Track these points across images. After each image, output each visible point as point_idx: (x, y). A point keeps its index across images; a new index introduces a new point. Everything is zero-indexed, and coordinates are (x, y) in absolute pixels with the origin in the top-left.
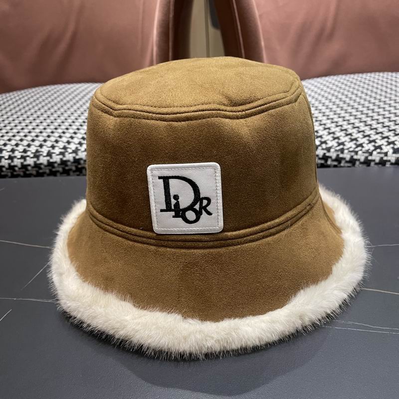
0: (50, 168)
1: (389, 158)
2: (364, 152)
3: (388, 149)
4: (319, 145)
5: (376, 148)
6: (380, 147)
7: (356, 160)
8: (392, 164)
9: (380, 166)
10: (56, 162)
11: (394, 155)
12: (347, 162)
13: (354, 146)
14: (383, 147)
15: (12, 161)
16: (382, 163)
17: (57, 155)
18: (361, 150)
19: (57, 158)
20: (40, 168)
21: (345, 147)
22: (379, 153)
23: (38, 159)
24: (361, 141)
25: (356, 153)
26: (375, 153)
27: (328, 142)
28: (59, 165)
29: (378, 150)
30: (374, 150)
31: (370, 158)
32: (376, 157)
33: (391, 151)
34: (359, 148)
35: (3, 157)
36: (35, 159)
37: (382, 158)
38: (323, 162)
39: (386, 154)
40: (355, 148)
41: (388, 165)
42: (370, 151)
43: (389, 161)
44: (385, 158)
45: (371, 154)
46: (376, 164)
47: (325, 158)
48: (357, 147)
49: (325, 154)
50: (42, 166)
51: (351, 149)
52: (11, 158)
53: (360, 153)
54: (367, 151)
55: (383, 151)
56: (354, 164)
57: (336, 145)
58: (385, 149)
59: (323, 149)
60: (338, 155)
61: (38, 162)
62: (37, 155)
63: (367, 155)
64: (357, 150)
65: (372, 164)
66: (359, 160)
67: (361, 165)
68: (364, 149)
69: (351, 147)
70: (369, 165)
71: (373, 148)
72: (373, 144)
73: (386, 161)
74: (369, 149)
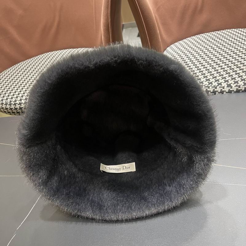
1: (225, 90)
2: (212, 87)
3: (225, 85)
6: (220, 84)
7: (209, 91)
8: (226, 93)
11: (228, 88)
13: (208, 84)
14: (222, 84)
16: (222, 92)
18: (211, 86)
21: (203, 85)
22: (220, 87)
24: (211, 80)
25: (209, 87)
26: (218, 87)
29: (220, 86)
30: (217, 86)
31: (216, 90)
32: (219, 89)
33: (226, 86)
34: (211, 85)
37: (222, 90)
39: (224, 88)
40: (208, 85)
41: (225, 93)
42: (216, 86)
43: (225, 91)
44: (223, 90)
45: (216, 88)
48: (209, 84)
51: (206, 86)
53: (211, 87)
54: (214, 87)
55: (222, 86)
58: (223, 85)
63: (214, 88)
64: (209, 86)
65: (217, 93)
66: (210, 91)
67: (211, 94)
68: (213, 85)
69: (206, 85)
70: (215, 94)
71: (217, 85)
72: (217, 82)
73: (224, 91)
74: (215, 85)
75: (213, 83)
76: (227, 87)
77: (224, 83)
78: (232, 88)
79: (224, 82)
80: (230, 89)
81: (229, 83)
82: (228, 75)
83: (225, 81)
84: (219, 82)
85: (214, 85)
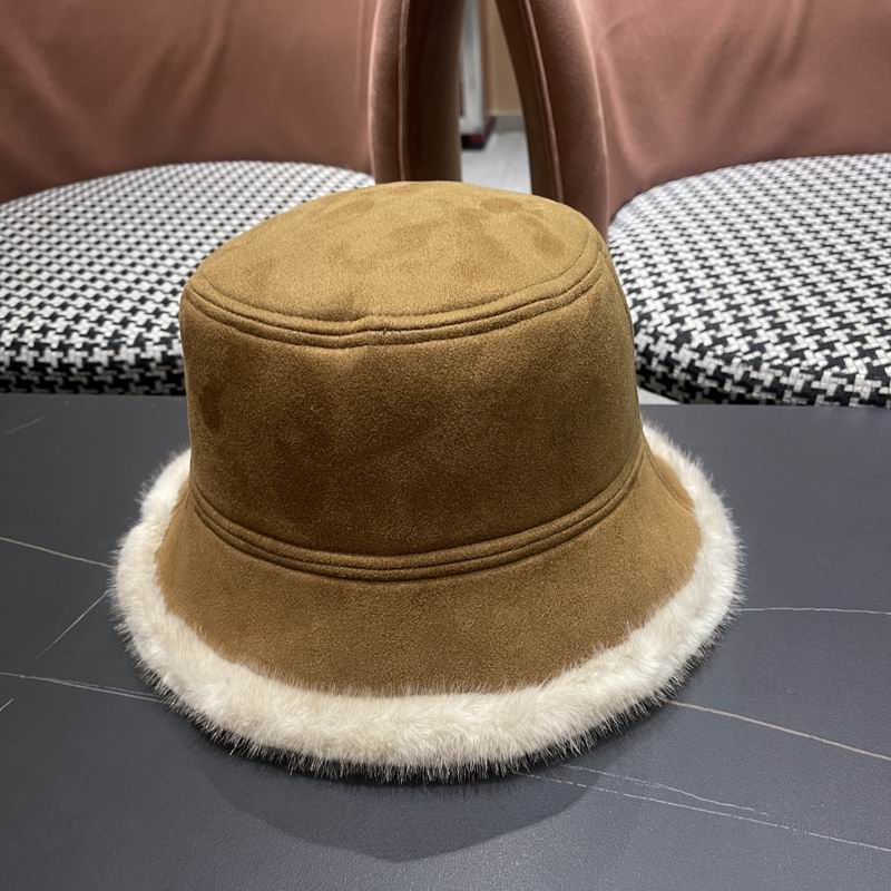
0: (141, 370)
1: (856, 389)
2: (802, 371)
3: (857, 366)
4: (710, 348)
5: (832, 362)
6: (840, 362)
7: (785, 387)
8: (862, 402)
9: (837, 403)
10: (152, 360)
11: (869, 382)
12: (765, 389)
13: (784, 355)
14: (848, 361)
15: (66, 355)
16: (842, 398)
17: (156, 344)
18: (798, 365)
19: (154, 351)
20: (122, 371)
21: (765, 357)
22: (834, 375)
23: (117, 353)
24: (801, 343)
25: (787, 371)
26: (827, 374)
27: (730, 340)
28: (158, 364)
29: (836, 369)
30: (825, 368)
31: (815, 385)
32: (829, 383)
33: (864, 372)
34: (796, 361)
35: (48, 345)
36: (111, 353)
37: (842, 387)
38: (714, 385)
39: (851, 379)
40: (785, 360)
41: (854, 403)
42: (818, 369)
43: (857, 395)
44: (849, 388)
45: (818, 376)
46: (827, 399)
47: (719, 376)
48: (790, 358)
49: (719, 367)
50: (125, 367)
51: (776, 362)
52: (63, 348)
53: (795, 371)
54: (811, 370)
55: (845, 371)
56: (780, 396)
57: (745, 348)
58: (852, 366)
59: (716, 357)
60: (747, 373)
61: (117, 358)
62: (114, 343)
63: (809, 377)
64: (789, 363)
65: (820, 398)
66: (792, 387)
67: (794, 400)
68: (804, 363)
69: (777, 357)
70: (812, 402)
71: (825, 363)
72: (827, 352)
73: (851, 394)
74: (816, 365)
75: (808, 354)
76: (867, 378)
77: (855, 359)
78: (888, 385)
79: (855, 354)
80: (878, 389)
81: (876, 363)
82: (878, 329)
83: (862, 353)
84: (835, 355)
85: (812, 362)
